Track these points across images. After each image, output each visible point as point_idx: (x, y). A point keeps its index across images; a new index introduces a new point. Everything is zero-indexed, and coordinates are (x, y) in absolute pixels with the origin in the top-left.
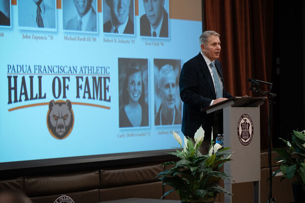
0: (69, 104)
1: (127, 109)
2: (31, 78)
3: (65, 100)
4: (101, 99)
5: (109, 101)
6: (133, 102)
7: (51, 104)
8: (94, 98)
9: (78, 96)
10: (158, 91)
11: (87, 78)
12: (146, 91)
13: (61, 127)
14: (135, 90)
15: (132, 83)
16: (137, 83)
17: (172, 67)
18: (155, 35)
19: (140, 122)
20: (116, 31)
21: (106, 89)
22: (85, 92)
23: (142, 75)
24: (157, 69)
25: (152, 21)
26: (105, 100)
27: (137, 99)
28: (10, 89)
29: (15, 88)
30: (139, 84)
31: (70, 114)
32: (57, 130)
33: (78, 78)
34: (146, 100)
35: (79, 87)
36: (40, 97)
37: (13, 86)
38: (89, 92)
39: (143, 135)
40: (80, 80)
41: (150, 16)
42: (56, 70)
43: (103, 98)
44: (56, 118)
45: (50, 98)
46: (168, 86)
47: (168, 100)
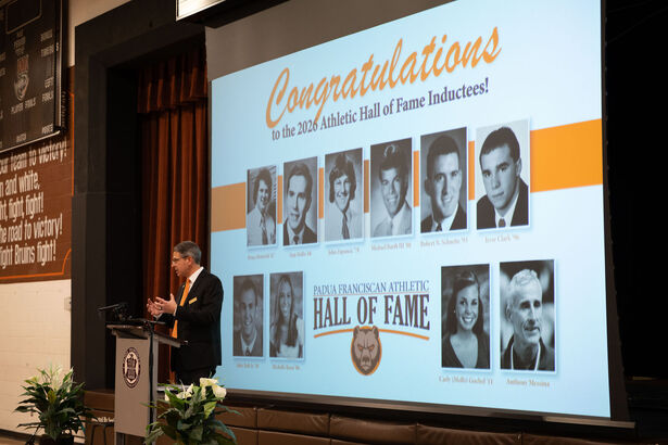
0: (376, 331)
1: (455, 340)
2: (336, 299)
3: (371, 326)
4: (416, 325)
5: (428, 328)
6: (464, 330)
7: (356, 331)
8: (407, 324)
9: (387, 322)
10: (507, 314)
11: (398, 298)
12: (485, 315)
13: (366, 359)
14: (467, 312)
15: (462, 303)
16: (470, 303)
17: (535, 274)
18: (502, 224)
19: (475, 362)
20: (439, 228)
21: (424, 311)
22: (395, 316)
23: (479, 289)
24: (505, 278)
25: (498, 203)
26: (422, 326)
27: (470, 327)
28: (316, 312)
29: (321, 312)
30: (474, 303)
31: (376, 344)
32: (363, 363)
33: (386, 298)
34: (485, 328)
35: (388, 309)
36: (345, 323)
37: (318, 309)
38: (400, 316)
39: (480, 381)
40: (390, 299)
41: (494, 196)
42: (362, 288)
43: (419, 324)
44: (362, 348)
45: (355, 323)
46: (526, 305)
47: (526, 329)
